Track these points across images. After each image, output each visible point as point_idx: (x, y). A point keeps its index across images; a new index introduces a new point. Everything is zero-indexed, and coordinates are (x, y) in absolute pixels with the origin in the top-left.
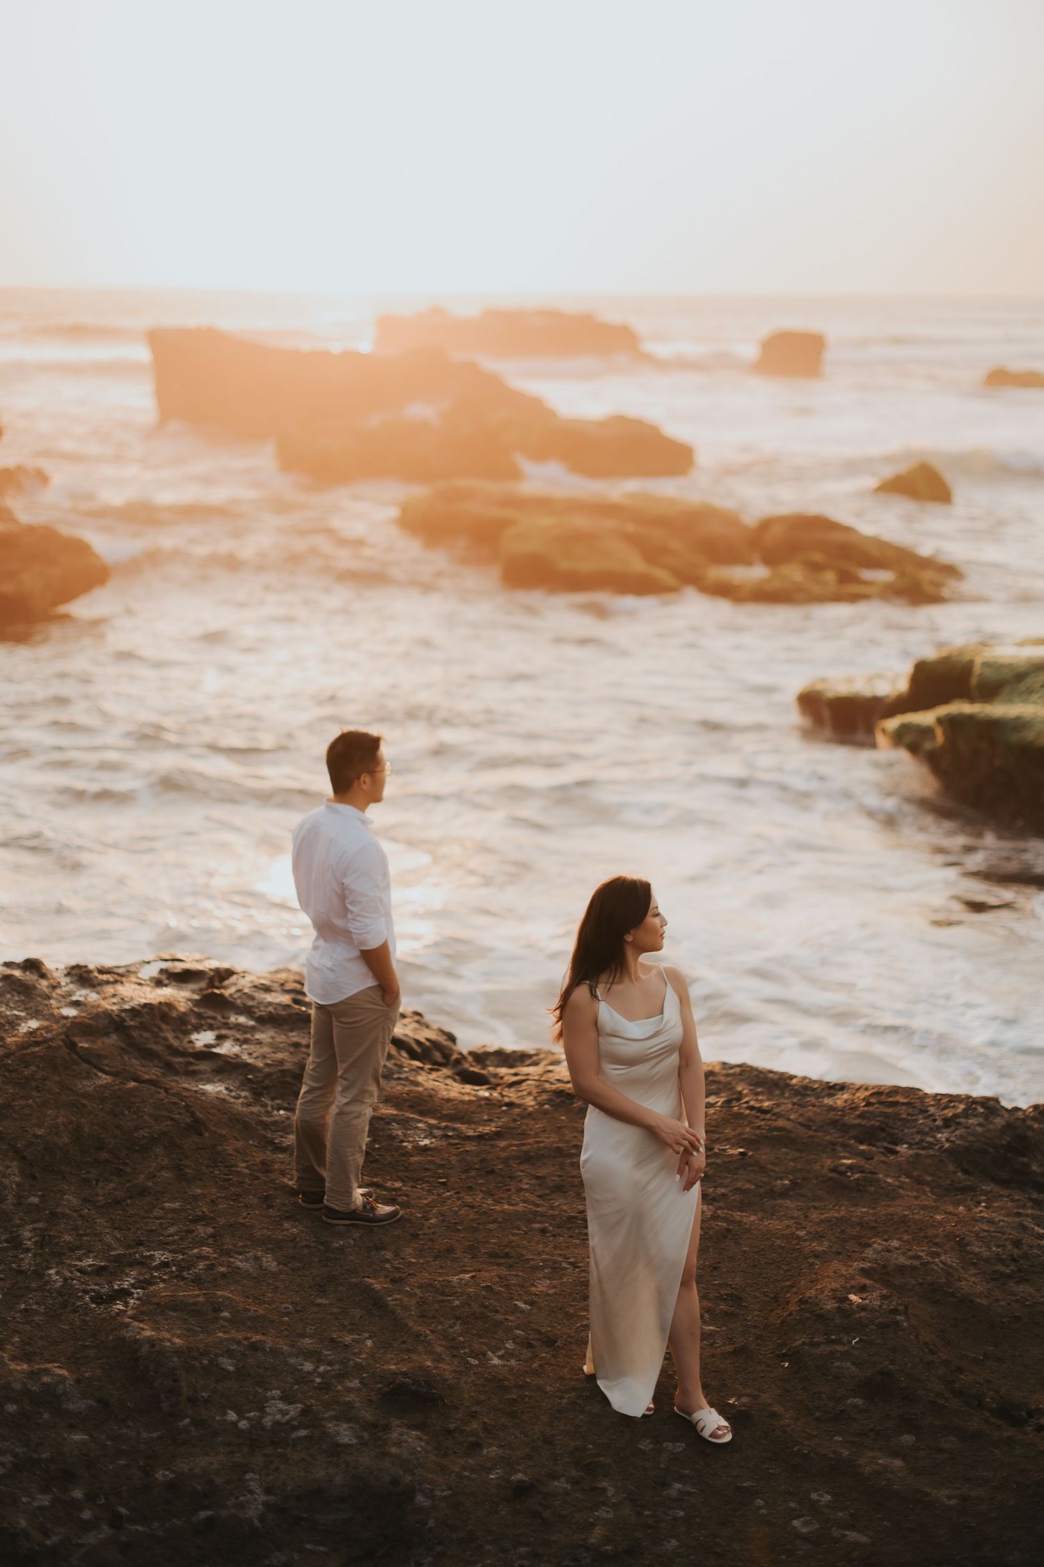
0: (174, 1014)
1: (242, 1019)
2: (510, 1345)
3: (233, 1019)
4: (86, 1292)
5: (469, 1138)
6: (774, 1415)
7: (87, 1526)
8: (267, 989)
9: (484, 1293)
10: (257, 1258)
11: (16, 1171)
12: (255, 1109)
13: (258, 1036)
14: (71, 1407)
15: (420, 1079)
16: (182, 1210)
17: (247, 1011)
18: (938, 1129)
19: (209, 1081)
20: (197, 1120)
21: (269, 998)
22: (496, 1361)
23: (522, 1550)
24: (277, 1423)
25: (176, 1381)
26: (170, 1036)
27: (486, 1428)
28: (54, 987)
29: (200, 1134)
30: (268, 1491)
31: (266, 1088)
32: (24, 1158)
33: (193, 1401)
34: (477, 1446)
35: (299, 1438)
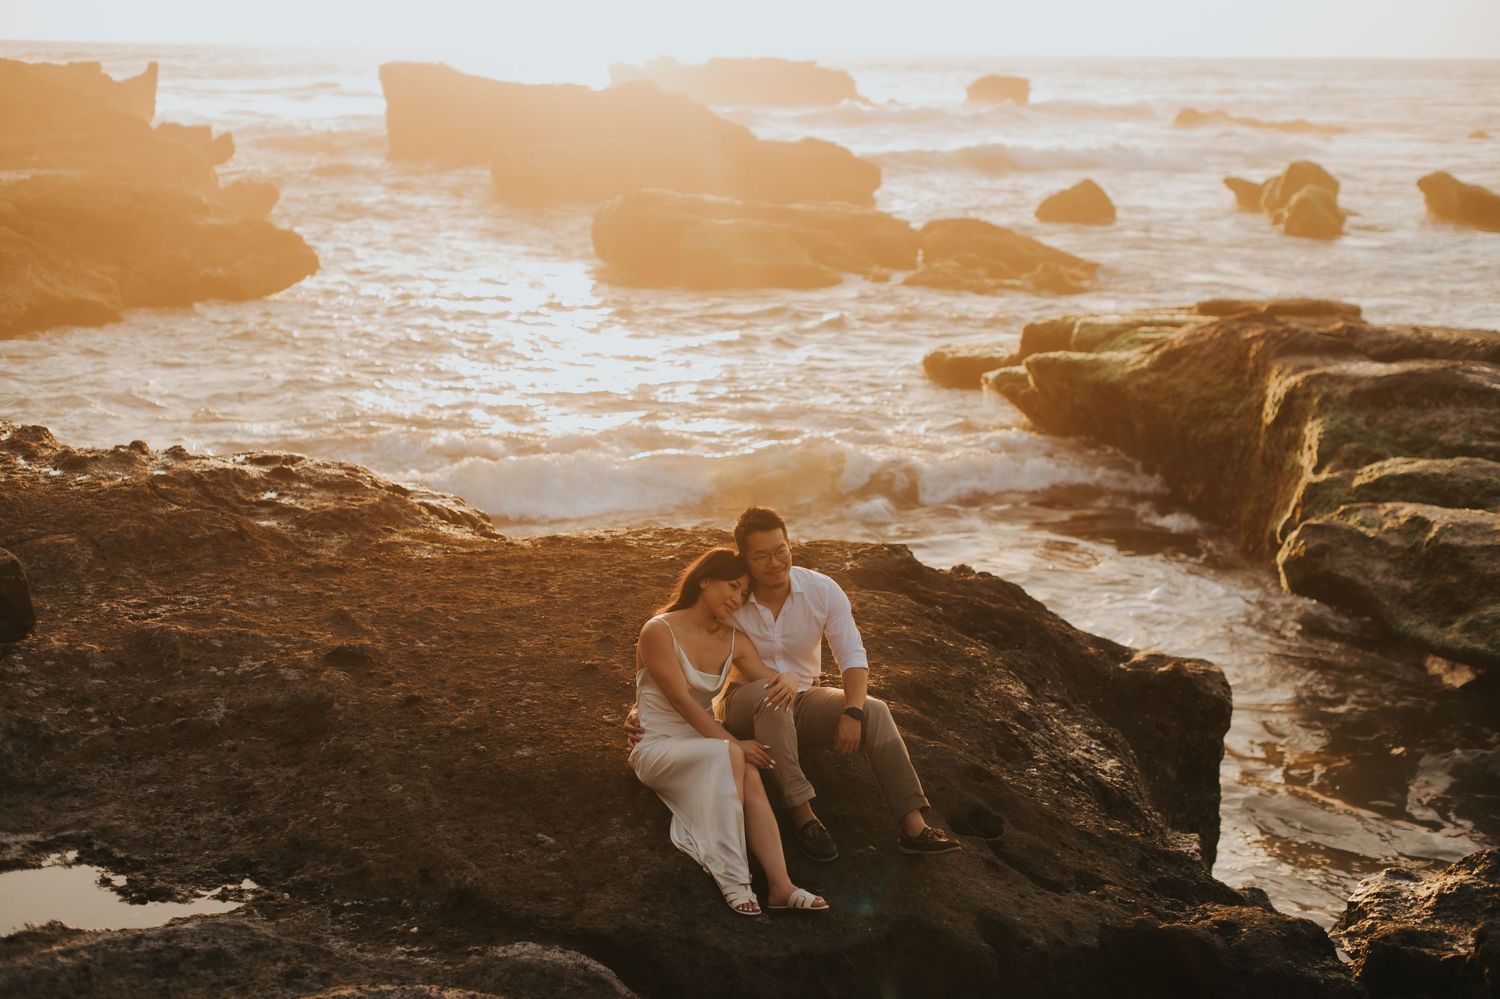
0: (246, 478)
1: (303, 486)
2: (434, 638)
3: (296, 485)
4: (125, 614)
5: (463, 553)
6: (616, 668)
7: (94, 726)
8: (327, 466)
9: (426, 612)
10: (263, 600)
11: (90, 552)
12: (296, 534)
13: (312, 494)
14: (96, 665)
15: (441, 528)
16: (215, 577)
17: (308, 480)
18: (848, 560)
19: (264, 520)
20: (242, 530)
21: (328, 471)
22: (421, 644)
23: (402, 730)
24: (247, 672)
25: (176, 650)
26: (241, 493)
27: (398, 674)
28: (151, 460)
29: (244, 540)
30: (229, 707)
31: (309, 523)
32: (98, 546)
33: (186, 661)
34: (390, 683)
35: (259, 679)
